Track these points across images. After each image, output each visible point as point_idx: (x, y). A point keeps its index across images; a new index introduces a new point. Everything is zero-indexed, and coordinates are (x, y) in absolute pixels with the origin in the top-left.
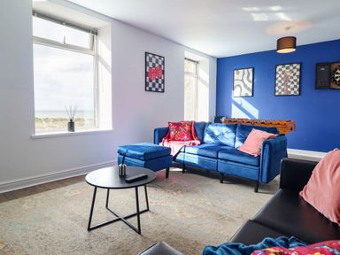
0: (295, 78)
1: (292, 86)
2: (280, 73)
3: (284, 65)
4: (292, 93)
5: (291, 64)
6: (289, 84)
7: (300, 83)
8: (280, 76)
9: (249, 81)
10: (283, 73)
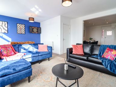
0: (23, 29)
1: (23, 31)
2: (19, 26)
3: (20, 24)
4: (23, 33)
5: (22, 24)
6: (22, 30)
7: (25, 30)
8: (19, 27)
9: (6, 27)
10: (20, 26)
